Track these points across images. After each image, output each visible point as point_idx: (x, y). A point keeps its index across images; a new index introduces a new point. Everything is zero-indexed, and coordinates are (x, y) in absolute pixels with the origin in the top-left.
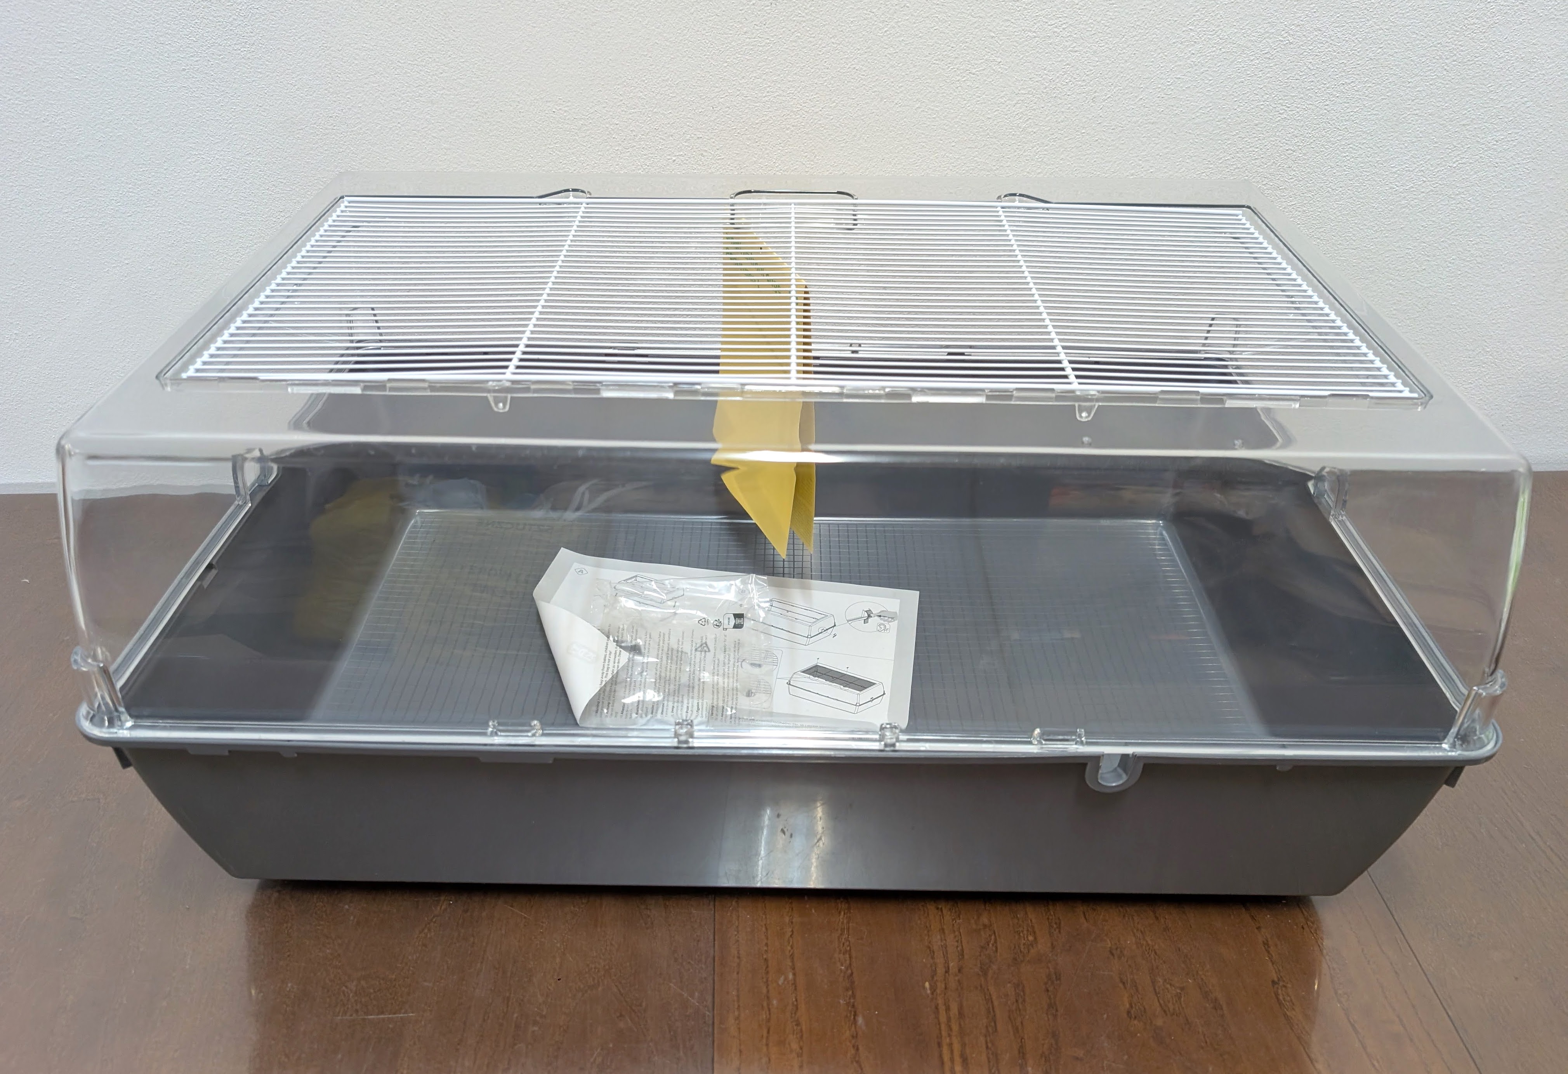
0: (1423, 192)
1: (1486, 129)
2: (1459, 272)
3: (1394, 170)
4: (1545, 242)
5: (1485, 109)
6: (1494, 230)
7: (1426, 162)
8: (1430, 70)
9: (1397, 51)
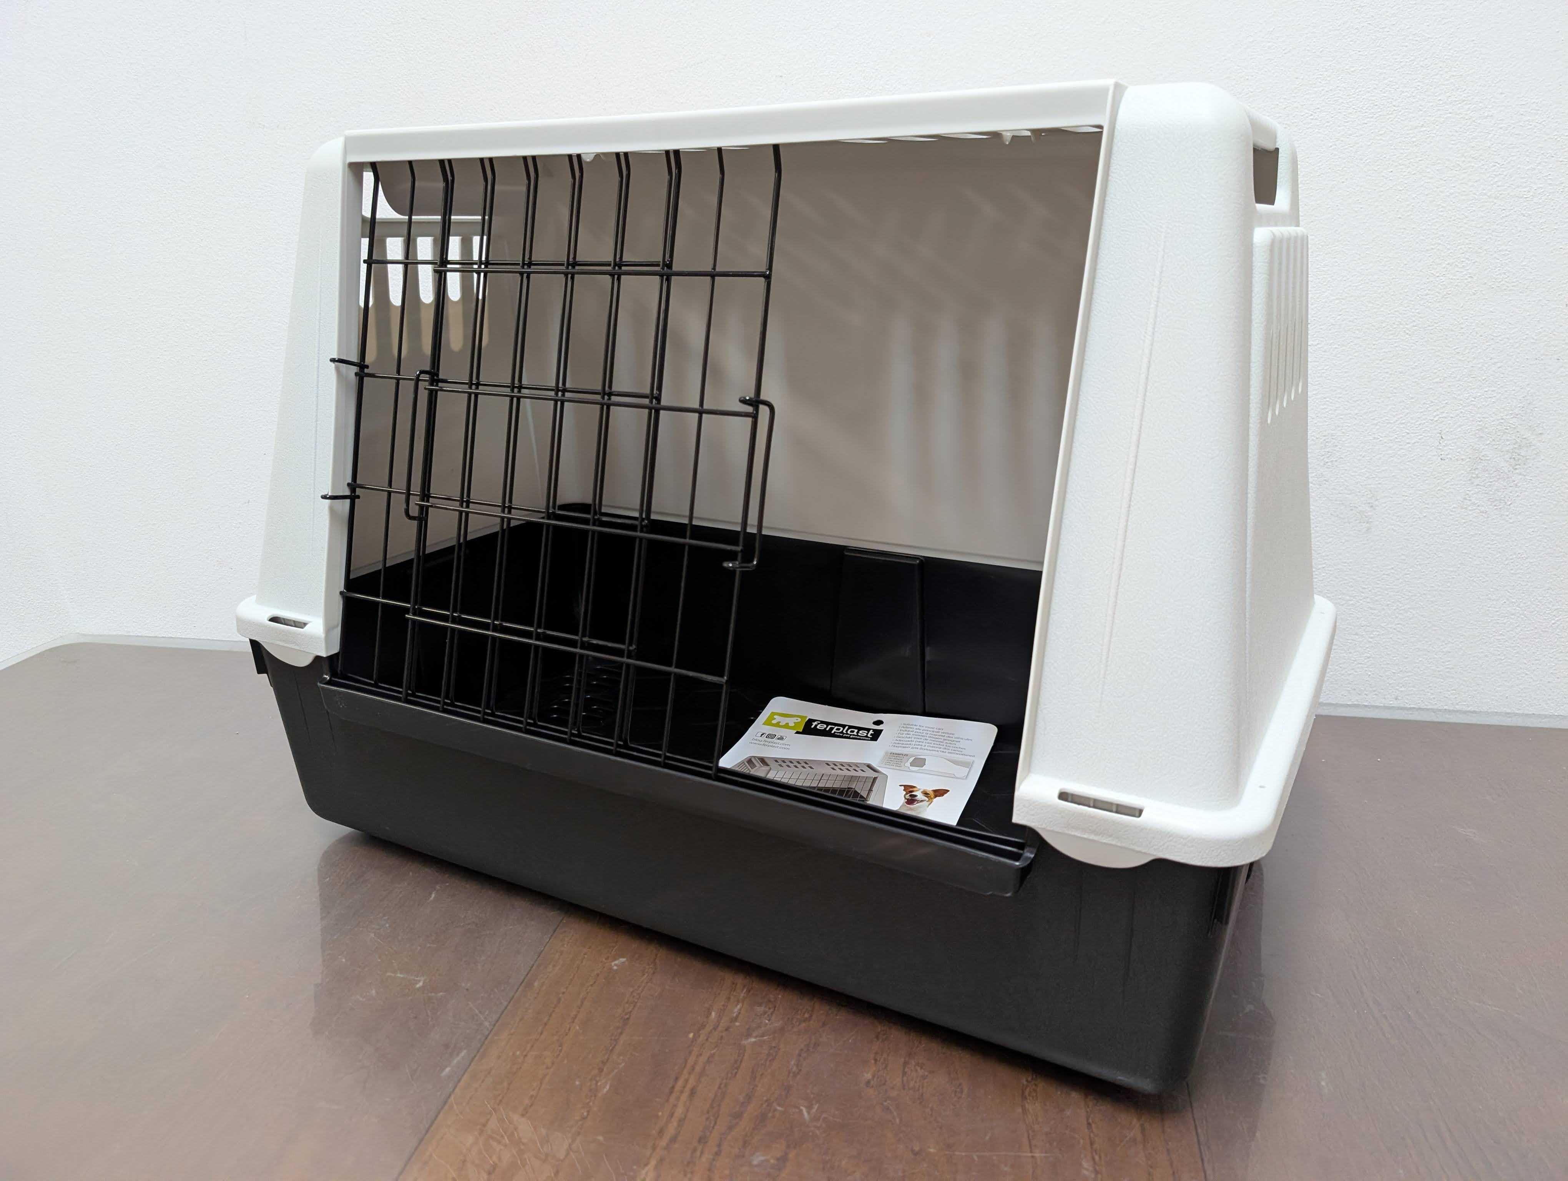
0: (1408, 443)
1: (1461, 387)
2: (1464, 521)
3: (1375, 422)
4: (1549, 494)
5: (1456, 369)
6: (1491, 480)
7: (1405, 416)
8: (1392, 334)
9: (1356, 317)
